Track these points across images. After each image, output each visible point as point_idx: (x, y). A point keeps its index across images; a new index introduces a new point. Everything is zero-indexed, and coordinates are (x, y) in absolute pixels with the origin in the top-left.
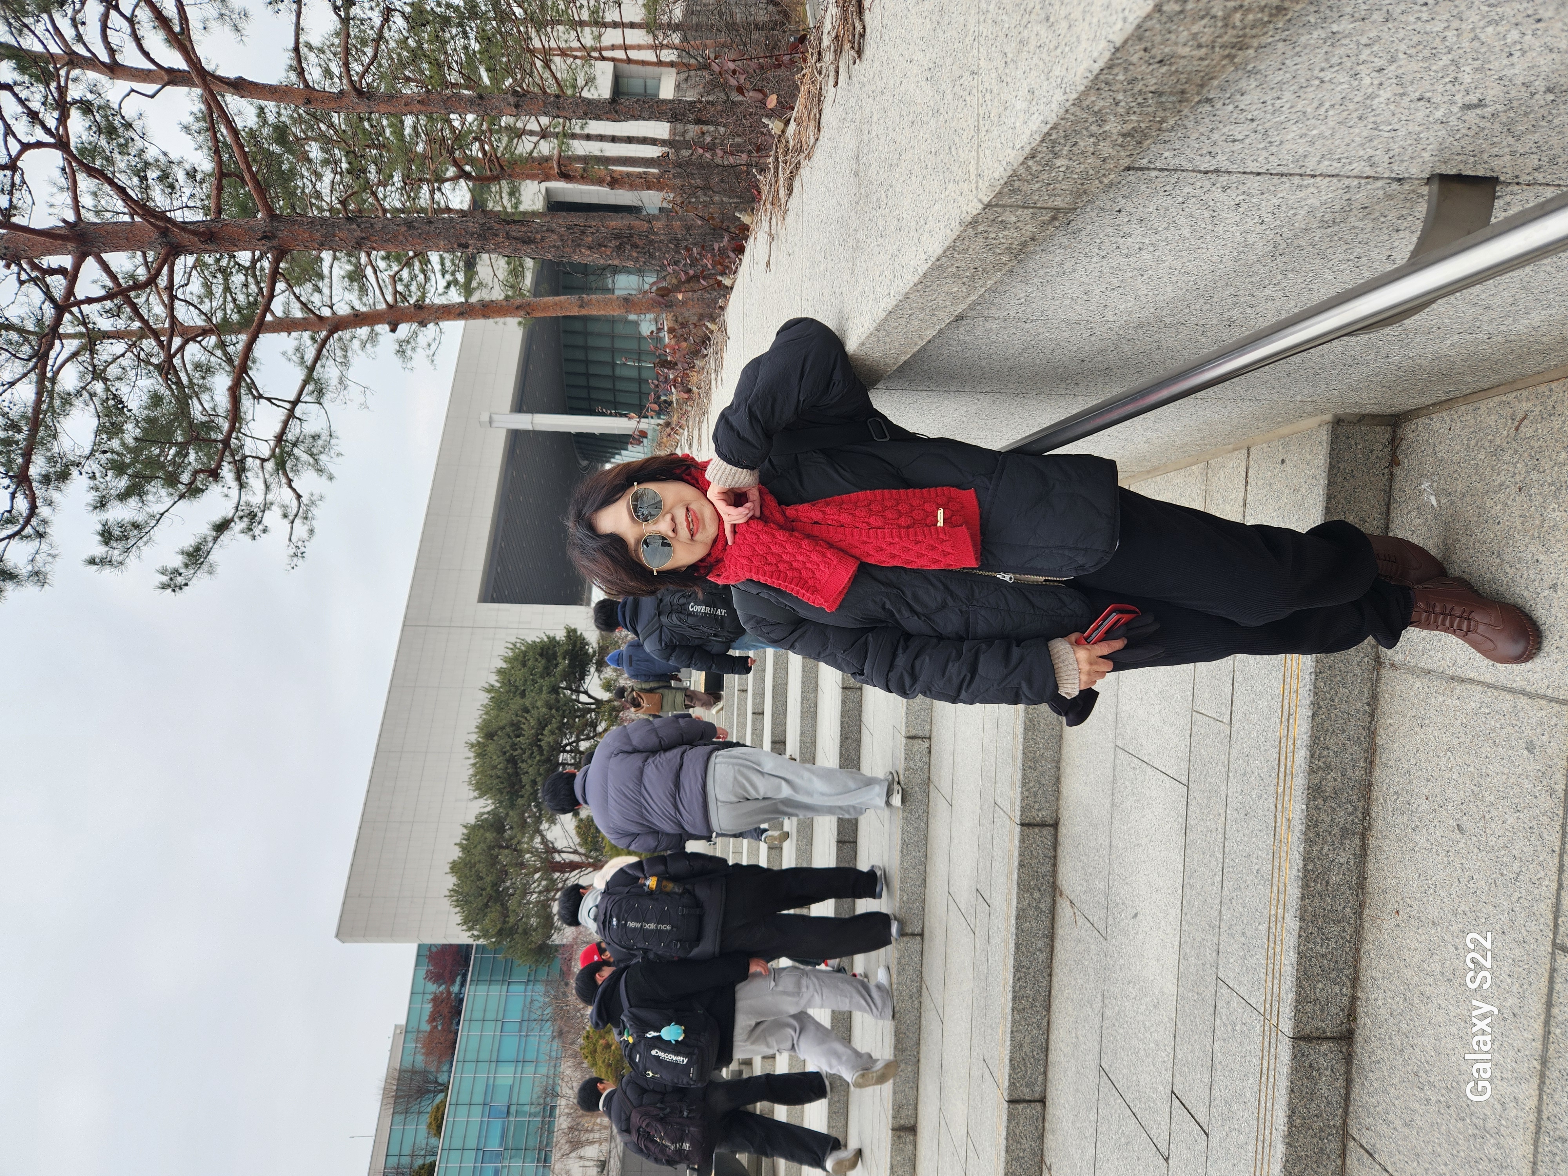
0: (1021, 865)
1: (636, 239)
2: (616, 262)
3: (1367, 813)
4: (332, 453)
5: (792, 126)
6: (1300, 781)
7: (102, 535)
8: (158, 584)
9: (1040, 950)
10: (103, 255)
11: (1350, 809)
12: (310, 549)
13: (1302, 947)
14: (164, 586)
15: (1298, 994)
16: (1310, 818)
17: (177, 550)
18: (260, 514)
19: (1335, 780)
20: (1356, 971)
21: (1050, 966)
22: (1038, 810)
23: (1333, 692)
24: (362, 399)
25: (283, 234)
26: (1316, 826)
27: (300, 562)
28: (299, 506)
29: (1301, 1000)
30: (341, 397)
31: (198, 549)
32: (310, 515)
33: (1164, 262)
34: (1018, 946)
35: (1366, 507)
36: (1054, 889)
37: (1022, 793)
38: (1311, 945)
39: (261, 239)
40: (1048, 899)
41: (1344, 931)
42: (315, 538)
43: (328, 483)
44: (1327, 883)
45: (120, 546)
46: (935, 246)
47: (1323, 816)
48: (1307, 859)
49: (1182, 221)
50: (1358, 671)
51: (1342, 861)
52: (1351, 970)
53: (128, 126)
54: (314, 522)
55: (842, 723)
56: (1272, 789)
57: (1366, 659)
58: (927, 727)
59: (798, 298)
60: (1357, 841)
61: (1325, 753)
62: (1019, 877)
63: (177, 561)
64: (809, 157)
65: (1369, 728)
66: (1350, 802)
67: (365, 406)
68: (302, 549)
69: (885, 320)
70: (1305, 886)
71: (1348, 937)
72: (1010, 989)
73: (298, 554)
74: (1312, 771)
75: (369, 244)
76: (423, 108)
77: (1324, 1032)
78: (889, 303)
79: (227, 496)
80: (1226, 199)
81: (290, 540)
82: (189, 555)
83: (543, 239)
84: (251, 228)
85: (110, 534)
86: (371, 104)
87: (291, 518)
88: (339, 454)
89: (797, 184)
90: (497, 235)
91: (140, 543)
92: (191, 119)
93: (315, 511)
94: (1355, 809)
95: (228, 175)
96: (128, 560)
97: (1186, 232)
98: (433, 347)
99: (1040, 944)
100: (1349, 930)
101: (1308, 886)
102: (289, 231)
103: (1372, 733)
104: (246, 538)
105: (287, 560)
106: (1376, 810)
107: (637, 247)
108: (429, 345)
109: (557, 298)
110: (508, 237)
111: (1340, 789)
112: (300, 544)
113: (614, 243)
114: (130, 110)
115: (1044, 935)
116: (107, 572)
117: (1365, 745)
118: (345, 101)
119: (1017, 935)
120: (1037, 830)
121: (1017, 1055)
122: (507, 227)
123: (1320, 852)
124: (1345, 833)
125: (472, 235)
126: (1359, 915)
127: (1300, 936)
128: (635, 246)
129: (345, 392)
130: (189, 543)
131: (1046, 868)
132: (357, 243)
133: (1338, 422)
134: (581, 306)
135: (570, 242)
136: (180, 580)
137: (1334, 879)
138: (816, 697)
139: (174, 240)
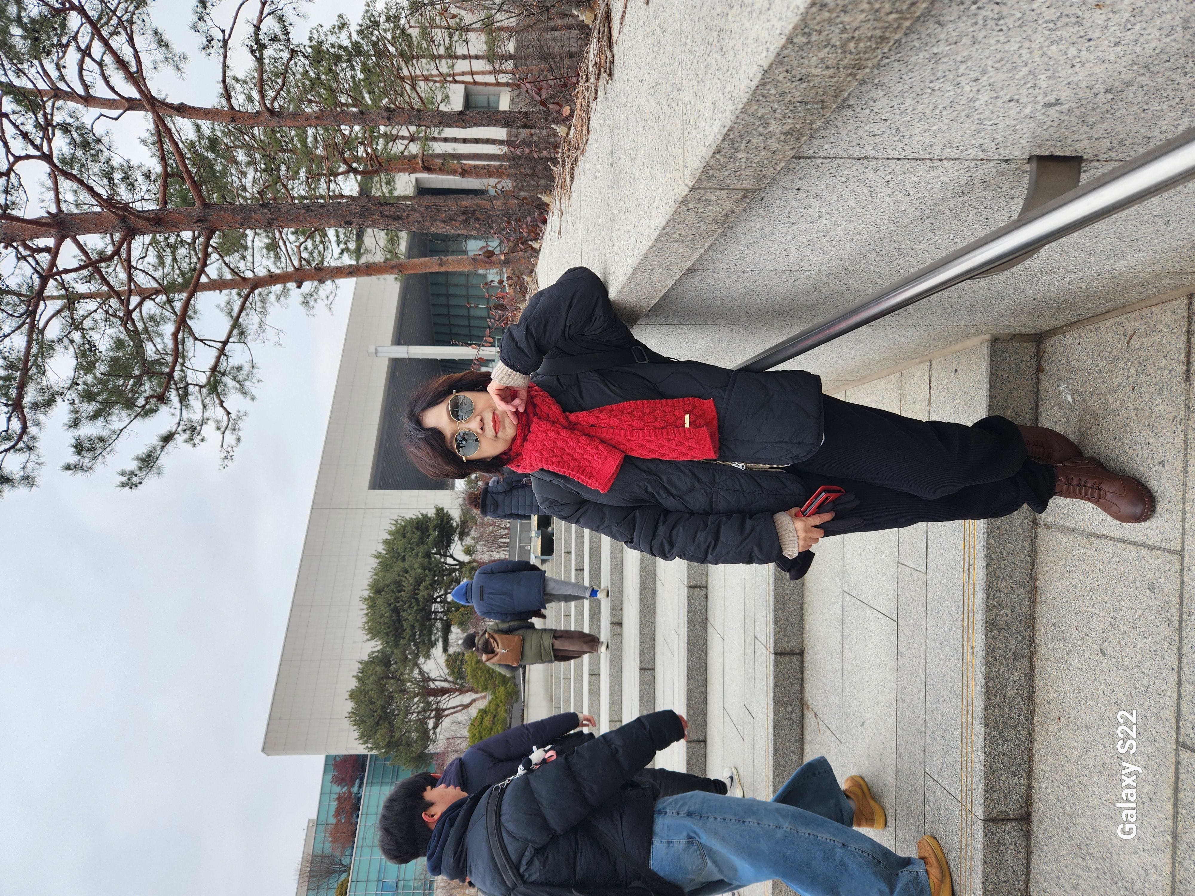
0: (776, 686)
1: (478, 214)
2: (464, 232)
3: (1032, 641)
4: (254, 380)
5: (573, 130)
6: (980, 617)
7: (76, 447)
8: (118, 483)
9: (793, 752)
10: (78, 237)
11: (1020, 638)
12: (237, 453)
13: (987, 748)
14: (123, 485)
15: (986, 785)
16: (988, 645)
17: (133, 457)
18: (199, 428)
19: (1007, 615)
20: (1030, 766)
22: (788, 642)
23: (1001, 547)
24: (277, 339)
25: (213, 218)
26: (993, 652)
27: (229, 463)
28: (229, 420)
29: (989, 789)
30: (261, 338)
31: (149, 456)
32: (237, 427)
33: (840, 225)
34: (775, 750)
35: (1020, 404)
36: (802, 703)
37: (775, 629)
38: (994, 746)
39: (196, 222)
40: (798, 712)
41: (1020, 734)
42: (241, 444)
43: (251, 402)
44: (1005, 696)
45: (89, 455)
46: (660, 218)
47: (999, 644)
48: (988, 678)
49: (847, 195)
50: (1020, 530)
51: (1015, 678)
52: (1027, 765)
53: (98, 141)
54: (240, 433)
55: (641, 576)
56: (959, 623)
57: (1026, 521)
58: (704, 579)
59: (579, 257)
60: (1026, 663)
61: (998, 594)
62: (775, 695)
63: (133, 465)
64: (583, 153)
65: (1031, 575)
66: (1019, 632)
67: (278, 344)
68: (231, 453)
69: (633, 274)
70: (988, 699)
71: (1023, 739)
72: (771, 783)
73: (228, 457)
74: (988, 609)
75: (277, 223)
76: (319, 122)
77: (1008, 815)
78: (634, 262)
79: (173, 414)
80: (879, 178)
81: (222, 446)
82: (143, 460)
83: (408, 216)
84: (189, 214)
85: (82, 446)
86: (280, 120)
87: (223, 430)
88: (259, 381)
89: (576, 173)
90: (373, 214)
91: (105, 453)
92: (148, 135)
93: (241, 424)
94: (1024, 638)
95: (172, 175)
96: (95, 466)
97: (852, 203)
98: (331, 298)
99: (793, 747)
100: (1024, 733)
101: (989, 699)
102: (218, 216)
103: (1033, 578)
104: (189, 446)
105: (220, 462)
106: (1039, 638)
107: (479, 220)
108: (328, 297)
109: (422, 260)
110: (382, 215)
111: (1011, 623)
112: (229, 449)
113: (462, 218)
114: (99, 130)
115: (796, 741)
116: (80, 474)
117: (1029, 588)
118: (261, 118)
119: (775, 741)
120: (787, 658)
122: (381, 208)
123: (998, 672)
124: (1016, 656)
125: (355, 214)
126: (1031, 720)
127: (985, 739)
128: (477, 220)
129: (264, 334)
130: (142, 451)
131: (795, 688)
132: (268, 223)
133: (995, 340)
134: (440, 265)
135: (428, 218)
136: (135, 480)
137: (1010, 693)
138: (622, 556)
139: (131, 225)
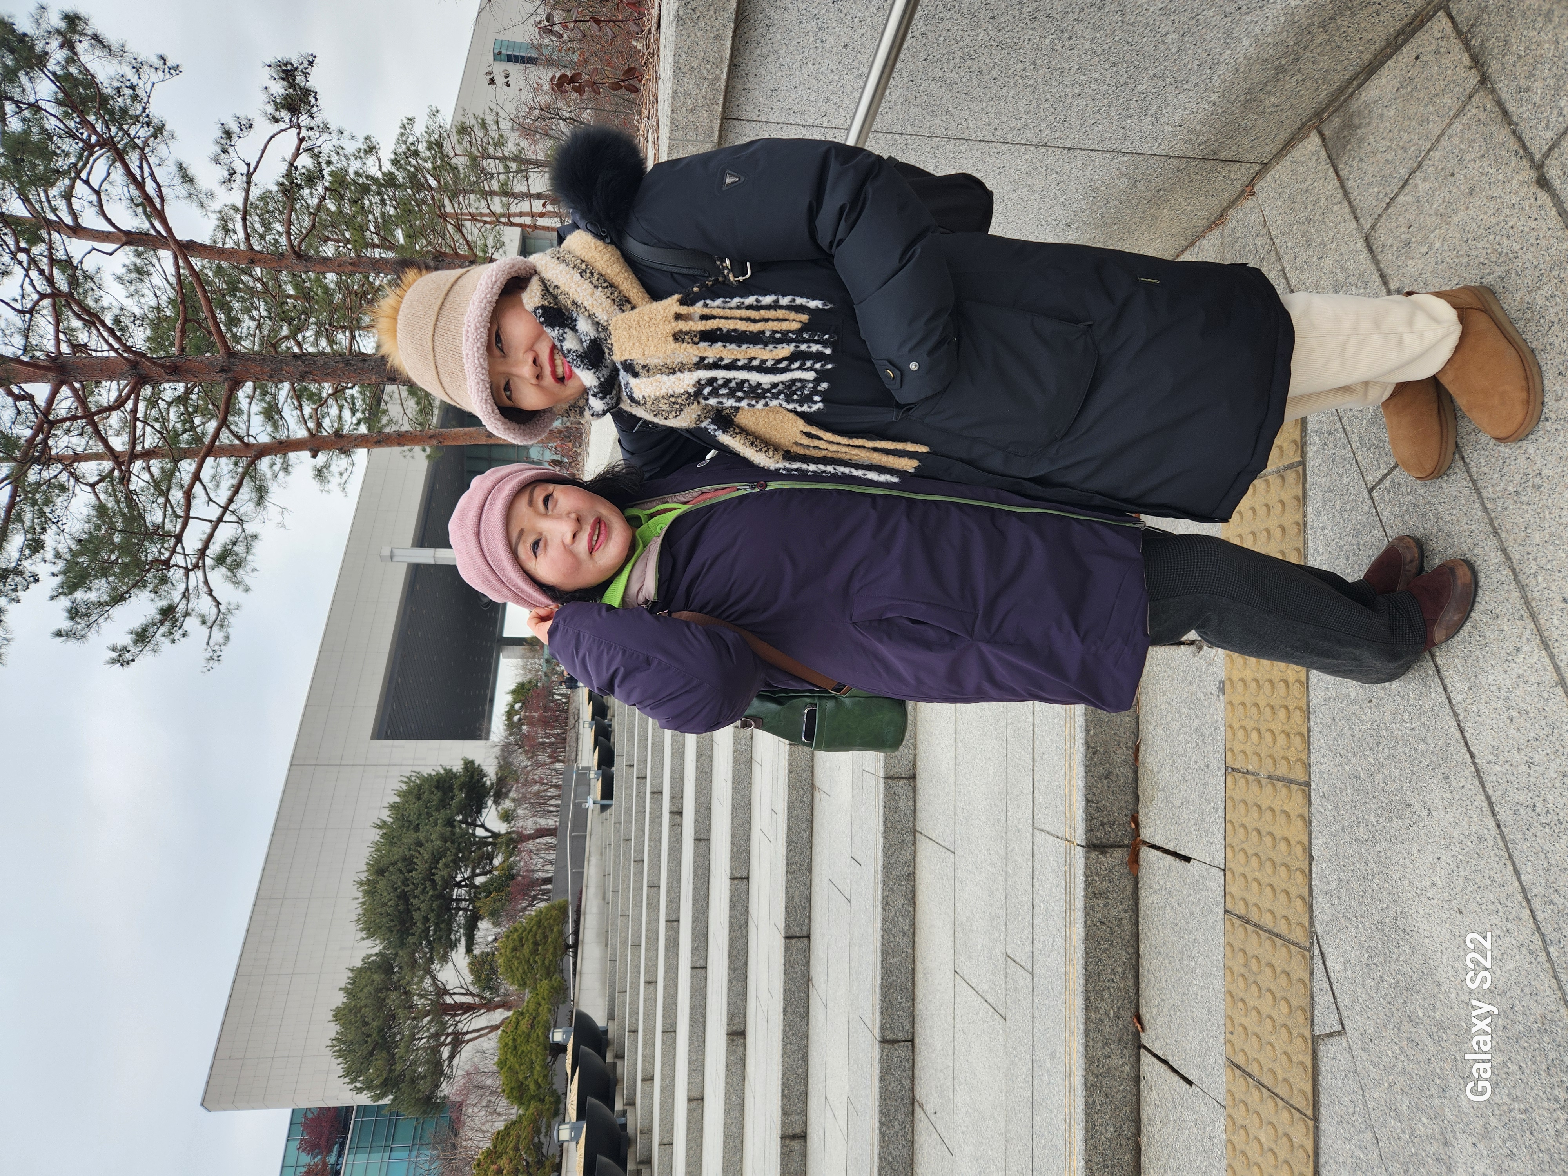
7: (70, 612)
8: (108, 659)
14: (113, 661)
18: (181, 619)
21: (811, 842)
25: (239, 367)
28: (218, 614)
31: (145, 630)
32: (227, 622)
42: (230, 644)
45: (84, 621)
53: (88, 277)
68: (219, 653)
73: (215, 657)
81: (208, 644)
82: (137, 634)
85: (77, 611)
87: (209, 624)
91: (102, 619)
93: (231, 619)
95: (190, 321)
96: (88, 634)
98: (345, 476)
102: (244, 366)
104: (166, 641)
105: (206, 660)
108: (341, 474)
109: (466, 429)
112: (216, 648)
116: (71, 643)
118: (285, 262)
121: (790, 904)
129: (263, 512)
130: (137, 624)
139: (143, 372)
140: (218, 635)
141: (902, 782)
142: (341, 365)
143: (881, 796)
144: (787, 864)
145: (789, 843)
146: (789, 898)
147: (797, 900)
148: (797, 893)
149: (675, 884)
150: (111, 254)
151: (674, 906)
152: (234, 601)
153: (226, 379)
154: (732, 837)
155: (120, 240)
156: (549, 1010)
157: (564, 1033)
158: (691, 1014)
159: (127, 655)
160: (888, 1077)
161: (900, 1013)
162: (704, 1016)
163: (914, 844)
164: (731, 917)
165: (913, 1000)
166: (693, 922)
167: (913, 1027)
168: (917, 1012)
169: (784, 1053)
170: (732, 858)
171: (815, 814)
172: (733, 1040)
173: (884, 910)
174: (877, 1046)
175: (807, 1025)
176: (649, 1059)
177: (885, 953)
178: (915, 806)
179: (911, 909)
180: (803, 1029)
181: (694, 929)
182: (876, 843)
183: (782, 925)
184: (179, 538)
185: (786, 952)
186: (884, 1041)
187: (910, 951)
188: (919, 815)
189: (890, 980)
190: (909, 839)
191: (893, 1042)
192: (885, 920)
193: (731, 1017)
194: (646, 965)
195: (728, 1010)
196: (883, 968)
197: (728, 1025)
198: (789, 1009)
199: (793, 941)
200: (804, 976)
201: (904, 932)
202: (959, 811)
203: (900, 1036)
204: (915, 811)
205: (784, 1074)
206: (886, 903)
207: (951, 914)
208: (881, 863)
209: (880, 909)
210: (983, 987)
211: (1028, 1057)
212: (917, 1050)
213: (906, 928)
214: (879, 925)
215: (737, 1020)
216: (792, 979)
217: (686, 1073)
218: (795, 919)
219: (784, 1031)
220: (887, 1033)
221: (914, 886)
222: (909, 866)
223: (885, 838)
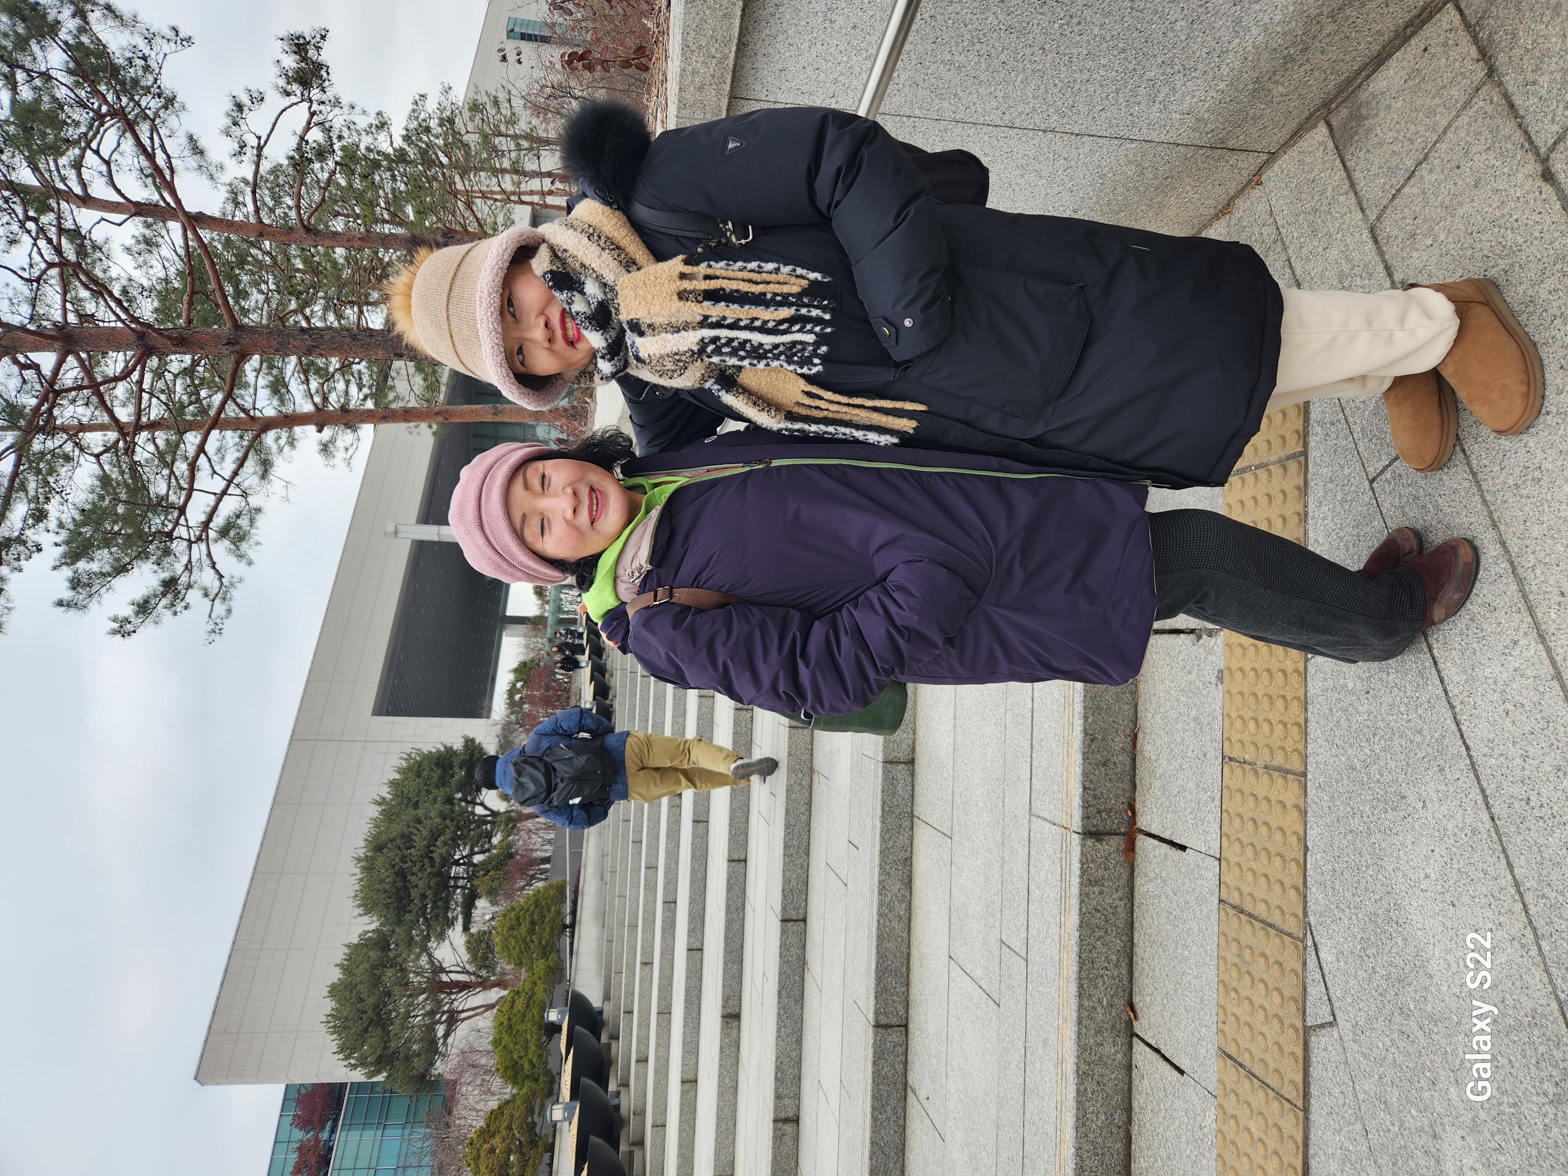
7: (72, 581)
8: (109, 630)
10: (81, 354)
14: (114, 632)
17: (129, 601)
18: (183, 591)
21: (809, 825)
24: (284, 493)
25: (245, 340)
27: (217, 638)
28: (220, 587)
31: (146, 601)
32: (229, 596)
36: (812, 770)
40: (809, 779)
42: (233, 616)
45: (86, 591)
73: (216, 630)
77: (899, 759)
81: (210, 616)
82: (139, 605)
85: (78, 581)
87: (211, 597)
91: (104, 590)
93: (234, 592)
95: (197, 293)
96: (89, 605)
98: (351, 451)
102: (251, 339)
116: (71, 613)
129: (268, 486)
140: (220, 608)
141: (900, 767)
142: (348, 340)
143: (880, 780)
144: (785, 847)
145: (787, 826)
146: (786, 881)
147: (793, 883)
148: (794, 876)
149: (673, 866)
150: (120, 225)
151: (672, 887)
152: (237, 574)
153: (233, 352)
154: (731, 820)
155: (129, 211)
156: (545, 990)
157: (559, 1013)
158: (686, 996)
159: (128, 626)
160: (881, 1062)
161: (895, 998)
162: (699, 998)
163: (912, 829)
164: (728, 899)
165: (908, 985)
166: (690, 904)
167: (907, 1012)
168: (911, 997)
169: (778, 1037)
170: (730, 840)
171: (814, 797)
172: (727, 1023)
173: (880, 894)
174: (871, 1030)
175: (802, 1008)
176: (644, 1040)
177: (880, 938)
178: (913, 790)
179: (907, 894)
180: (798, 1012)
181: (690, 911)
182: (874, 828)
183: (778, 908)
184: (182, 510)
185: (782, 935)
186: (878, 1026)
187: (905, 935)
188: (918, 800)
189: (885, 965)
190: (906, 823)
191: (887, 1027)
192: (881, 904)
193: (726, 1000)
194: (642, 946)
195: (724, 993)
196: (878, 952)
197: (723, 1007)
198: (784, 993)
199: (790, 924)
200: (799, 959)
201: (900, 917)
202: (956, 797)
203: (894, 1021)
204: (913, 796)
205: (777, 1058)
206: (883, 888)
207: (947, 899)
208: (878, 848)
209: (876, 893)
210: (978, 973)
211: (1021, 1044)
212: (911, 1036)
213: (902, 913)
214: (875, 910)
215: (731, 1003)
216: (788, 962)
217: (680, 1055)
218: (792, 903)
219: (779, 1014)
220: (881, 1017)
221: (911, 871)
222: (906, 851)
223: (883, 822)
